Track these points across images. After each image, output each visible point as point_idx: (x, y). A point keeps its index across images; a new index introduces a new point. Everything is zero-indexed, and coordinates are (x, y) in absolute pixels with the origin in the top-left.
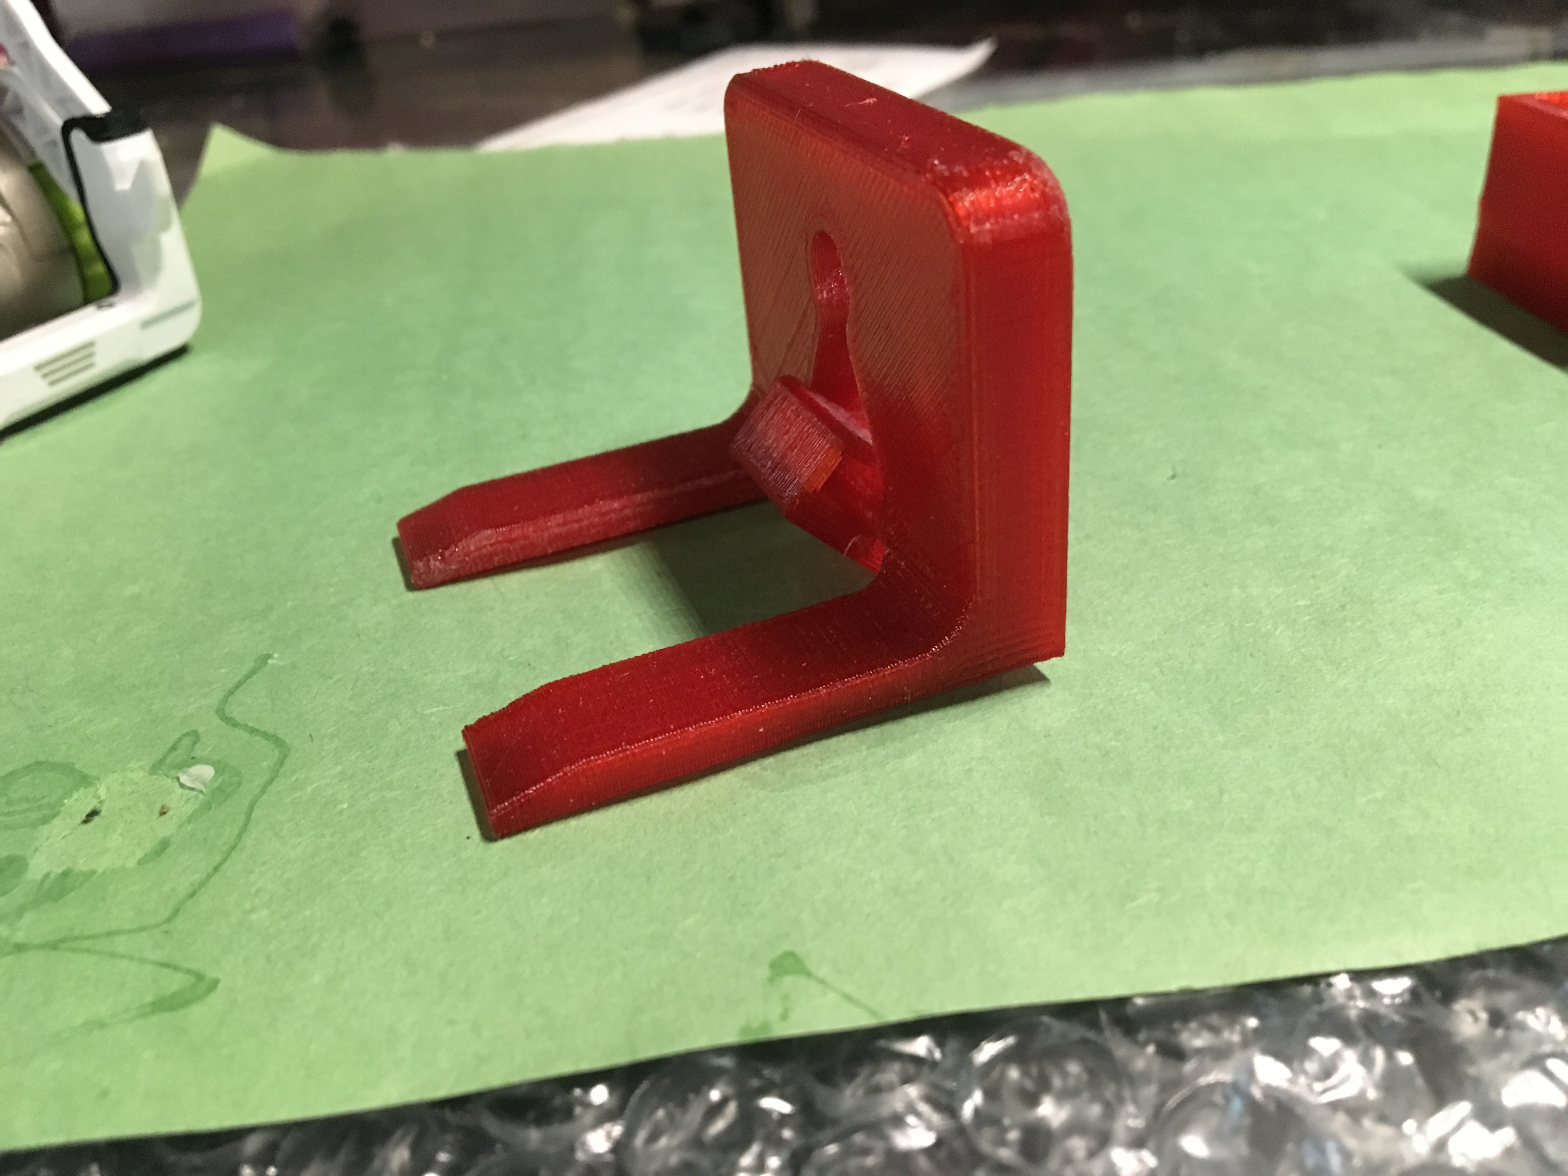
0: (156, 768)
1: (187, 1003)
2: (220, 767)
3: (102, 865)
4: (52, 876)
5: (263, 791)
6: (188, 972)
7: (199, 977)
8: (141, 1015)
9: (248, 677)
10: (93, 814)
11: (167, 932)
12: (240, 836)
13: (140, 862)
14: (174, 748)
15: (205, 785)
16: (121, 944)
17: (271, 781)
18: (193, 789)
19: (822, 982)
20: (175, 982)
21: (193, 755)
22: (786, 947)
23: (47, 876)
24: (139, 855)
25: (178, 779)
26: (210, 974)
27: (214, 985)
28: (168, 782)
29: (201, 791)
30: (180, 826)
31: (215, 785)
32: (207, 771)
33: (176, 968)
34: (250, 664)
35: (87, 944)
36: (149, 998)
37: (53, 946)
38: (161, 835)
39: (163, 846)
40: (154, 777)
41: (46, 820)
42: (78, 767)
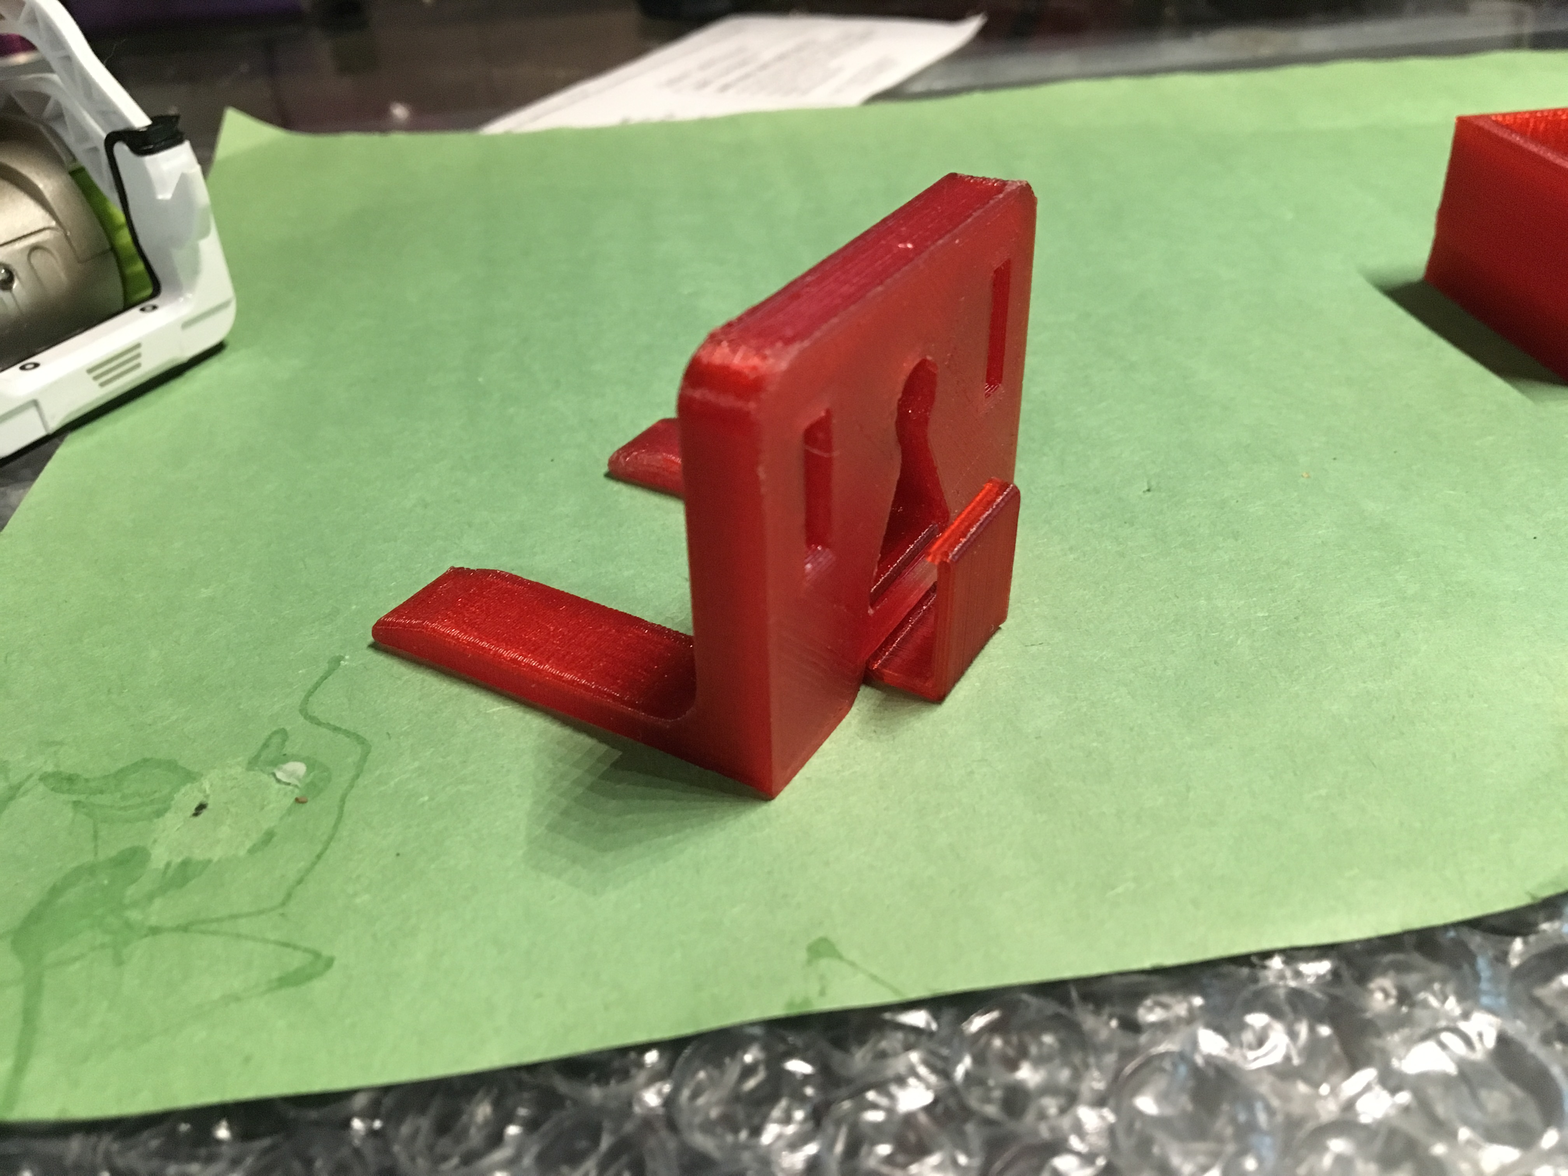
0: (253, 763)
1: (310, 977)
2: (311, 764)
3: (217, 854)
4: (173, 865)
5: (352, 786)
6: (306, 950)
7: (317, 955)
8: (270, 990)
9: (324, 678)
10: (201, 807)
11: (282, 915)
12: (336, 827)
13: (250, 851)
14: (266, 745)
15: (299, 780)
16: (244, 926)
17: (357, 776)
18: (289, 784)
19: (848, 961)
20: (296, 960)
21: (284, 752)
22: (820, 933)
23: (168, 865)
24: (248, 845)
25: (274, 775)
26: (326, 952)
27: (329, 963)
28: (265, 778)
29: (296, 786)
30: (281, 819)
31: (308, 780)
32: (300, 768)
33: (296, 947)
34: (324, 666)
35: (214, 926)
36: (275, 974)
37: (185, 929)
38: (265, 826)
39: (269, 837)
40: (252, 773)
41: (159, 814)
42: (181, 763)
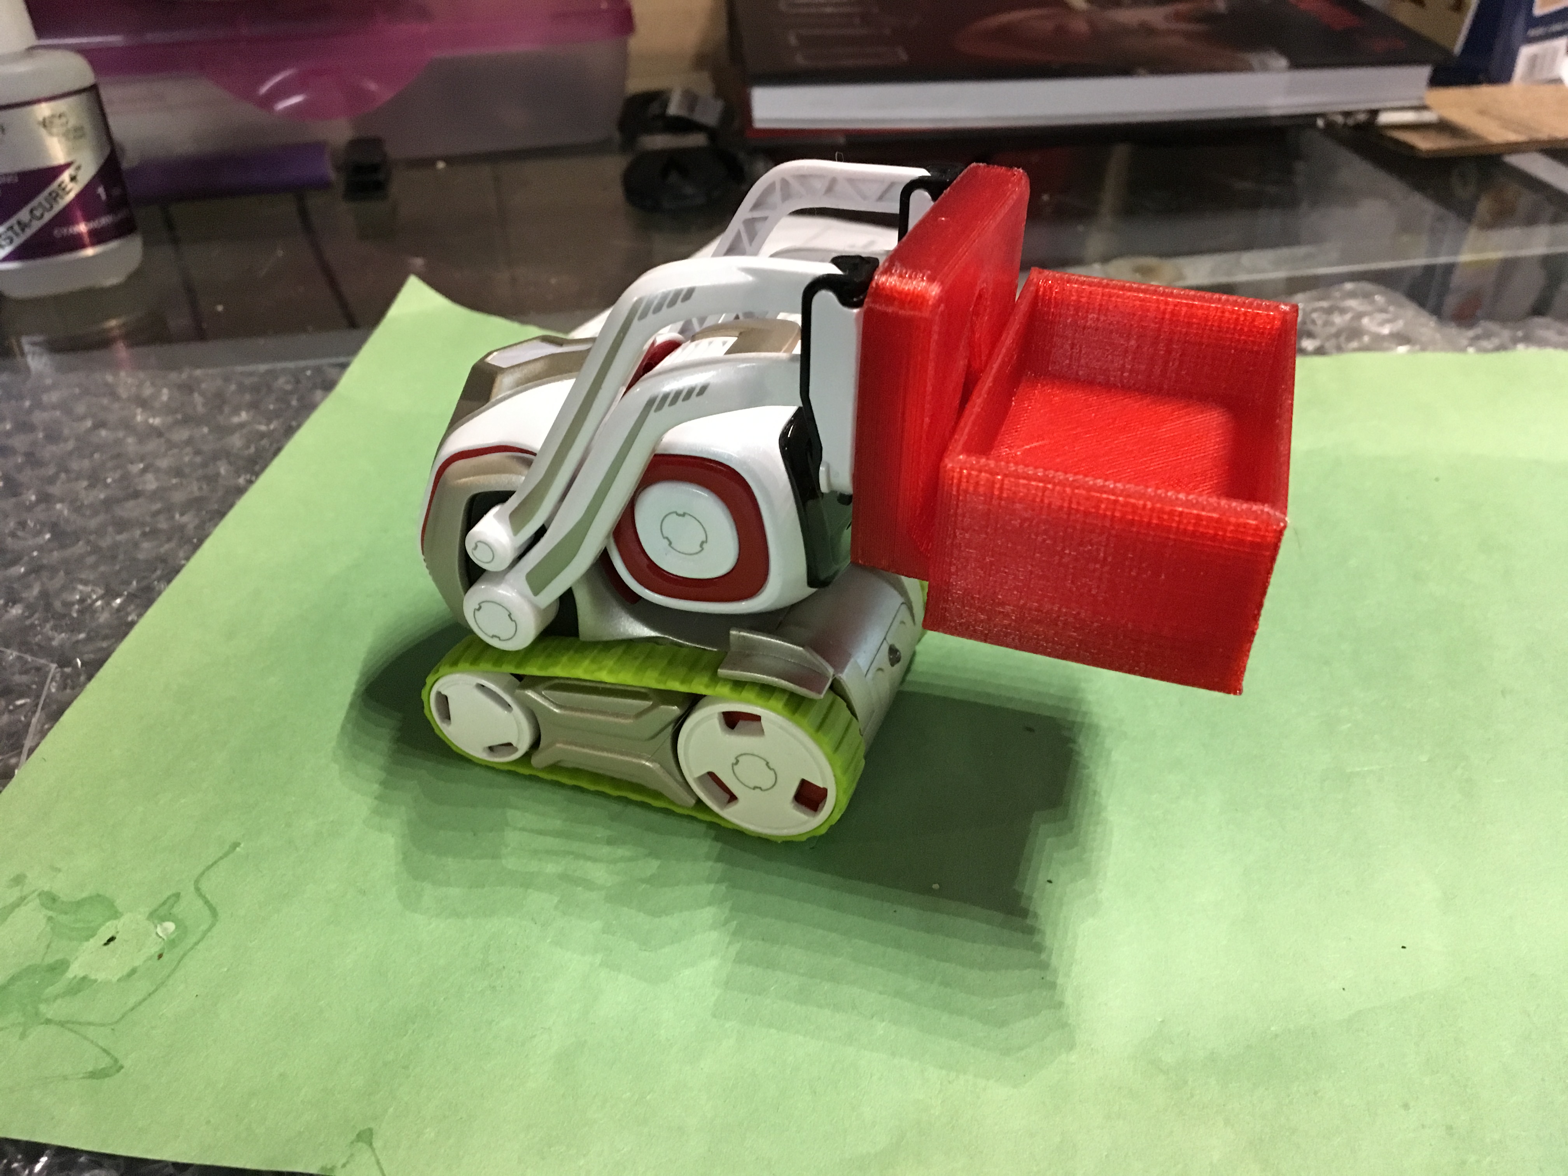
0: (150, 916)
1: (105, 1076)
2: (179, 926)
3: (101, 976)
4: (77, 979)
5: (193, 947)
6: (113, 1057)
7: (116, 1061)
8: (83, 1079)
9: (223, 857)
10: (112, 939)
11: (113, 1029)
12: (170, 975)
13: (119, 980)
14: (164, 903)
15: (167, 935)
16: (91, 1032)
17: (200, 941)
18: (160, 937)
19: (373, 1150)
20: (104, 1062)
21: (170, 912)
22: (372, 1125)
23: (75, 977)
24: (119, 975)
25: (157, 929)
26: (121, 1061)
27: (120, 1068)
28: (151, 930)
29: (164, 939)
30: (144, 963)
31: (173, 937)
32: (171, 927)
33: (108, 1054)
34: (227, 847)
35: (77, 1027)
36: (90, 1069)
37: (62, 1024)
38: (137, 963)
39: (133, 971)
40: (148, 922)
41: (87, 939)
42: (115, 904)
